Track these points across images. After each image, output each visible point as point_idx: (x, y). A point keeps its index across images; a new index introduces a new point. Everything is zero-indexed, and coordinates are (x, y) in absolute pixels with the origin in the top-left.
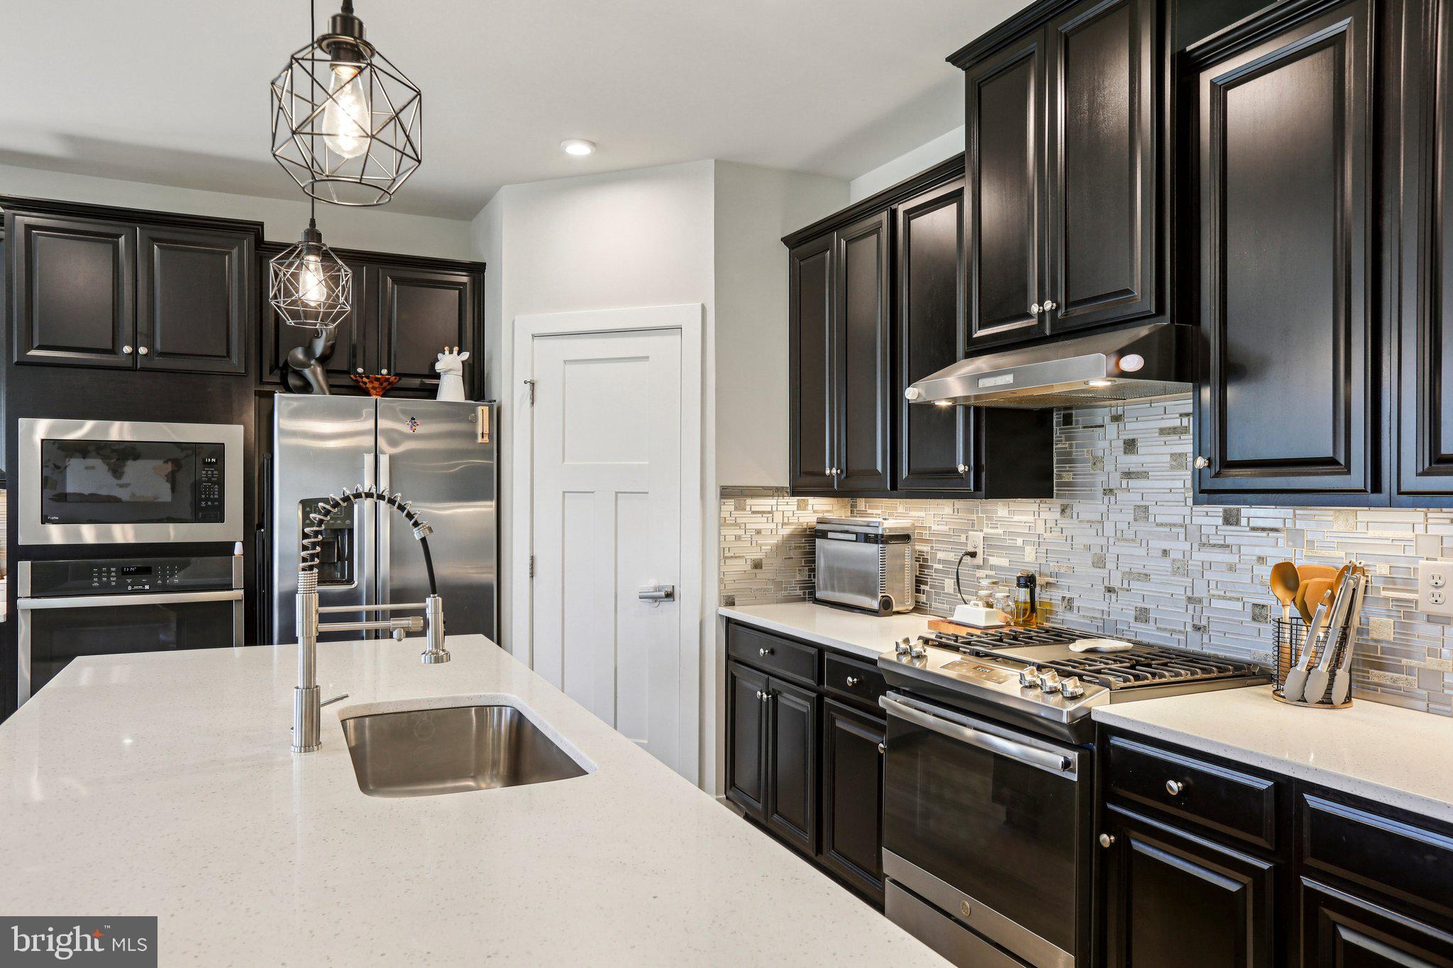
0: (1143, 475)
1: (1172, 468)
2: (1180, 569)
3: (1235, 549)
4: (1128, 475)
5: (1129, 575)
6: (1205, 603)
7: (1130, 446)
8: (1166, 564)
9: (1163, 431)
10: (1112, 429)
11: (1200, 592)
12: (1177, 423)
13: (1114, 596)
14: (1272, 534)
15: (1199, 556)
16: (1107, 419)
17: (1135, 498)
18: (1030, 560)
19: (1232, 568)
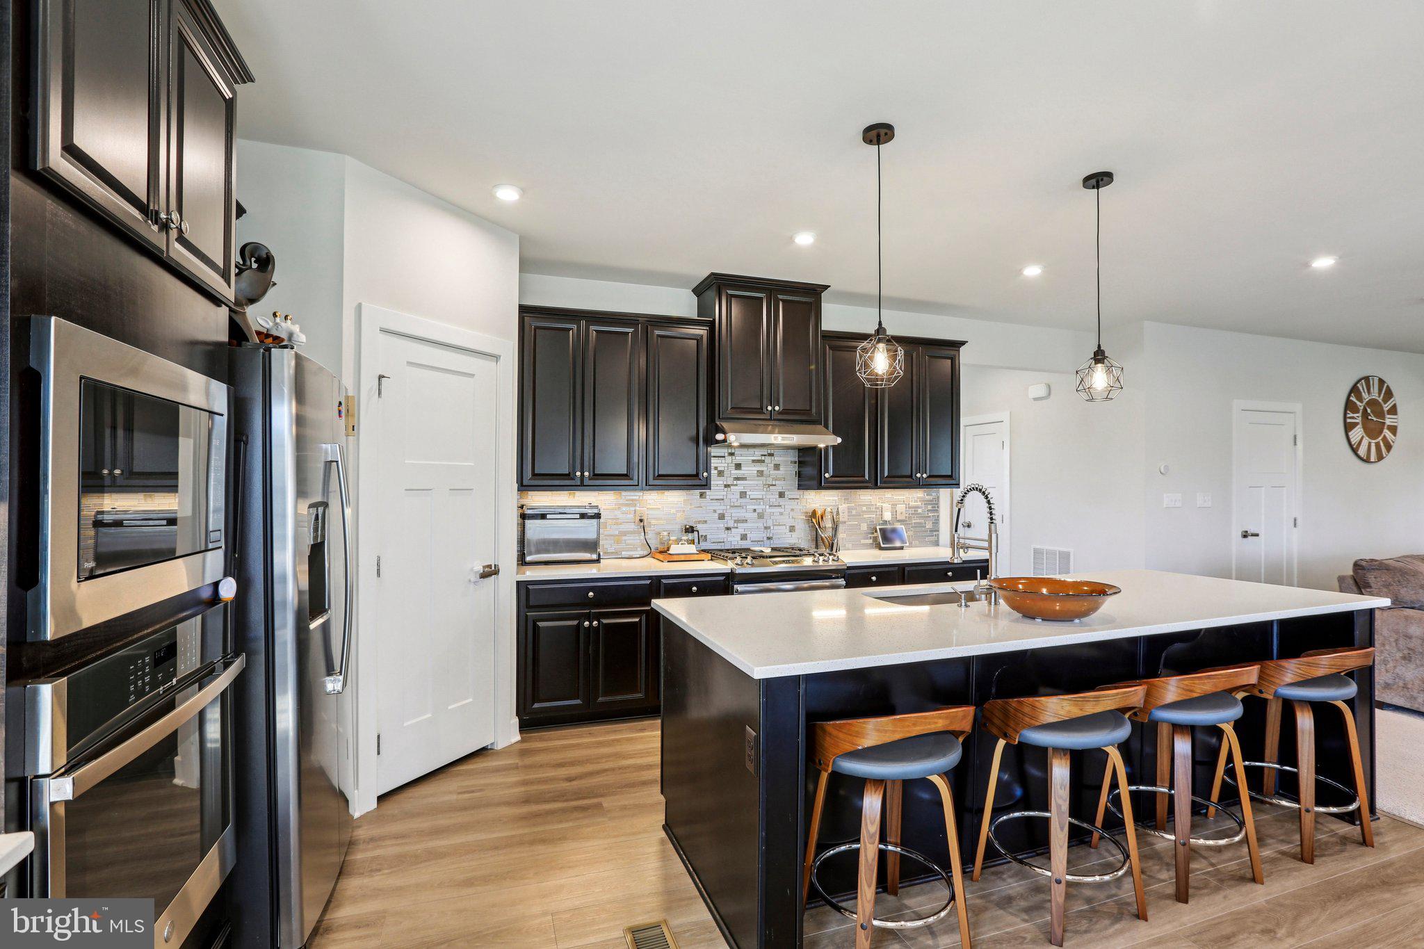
0: (744, 479)
1: (758, 476)
2: (761, 516)
3: (783, 507)
4: (737, 479)
5: (737, 521)
6: (772, 528)
7: (738, 466)
8: (756, 514)
9: (754, 461)
10: (729, 459)
11: (770, 523)
12: (759, 458)
13: (729, 532)
14: (796, 500)
15: (769, 510)
16: (726, 454)
17: (740, 488)
18: (681, 521)
19: (781, 514)
